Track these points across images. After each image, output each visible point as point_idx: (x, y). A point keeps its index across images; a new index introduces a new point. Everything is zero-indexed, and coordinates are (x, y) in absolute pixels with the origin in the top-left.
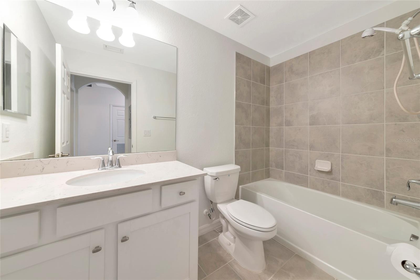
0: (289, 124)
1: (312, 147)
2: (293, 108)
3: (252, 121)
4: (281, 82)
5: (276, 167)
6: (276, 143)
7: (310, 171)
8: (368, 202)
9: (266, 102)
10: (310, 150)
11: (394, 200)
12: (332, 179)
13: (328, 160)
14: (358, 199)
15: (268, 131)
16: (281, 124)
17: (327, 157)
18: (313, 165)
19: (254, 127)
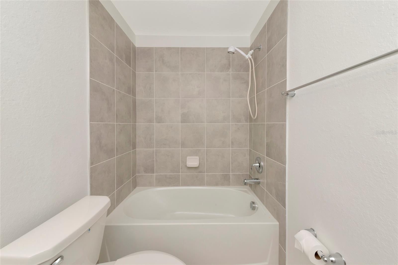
0: (160, 120)
1: (183, 145)
2: (164, 104)
3: (117, 116)
4: (150, 70)
5: (144, 172)
6: (144, 143)
7: (181, 169)
8: (222, 185)
9: (132, 91)
10: (182, 148)
11: (245, 181)
12: (200, 172)
13: (197, 156)
14: (217, 184)
15: (134, 129)
16: (150, 121)
17: (195, 153)
18: (185, 162)
19: (119, 124)
